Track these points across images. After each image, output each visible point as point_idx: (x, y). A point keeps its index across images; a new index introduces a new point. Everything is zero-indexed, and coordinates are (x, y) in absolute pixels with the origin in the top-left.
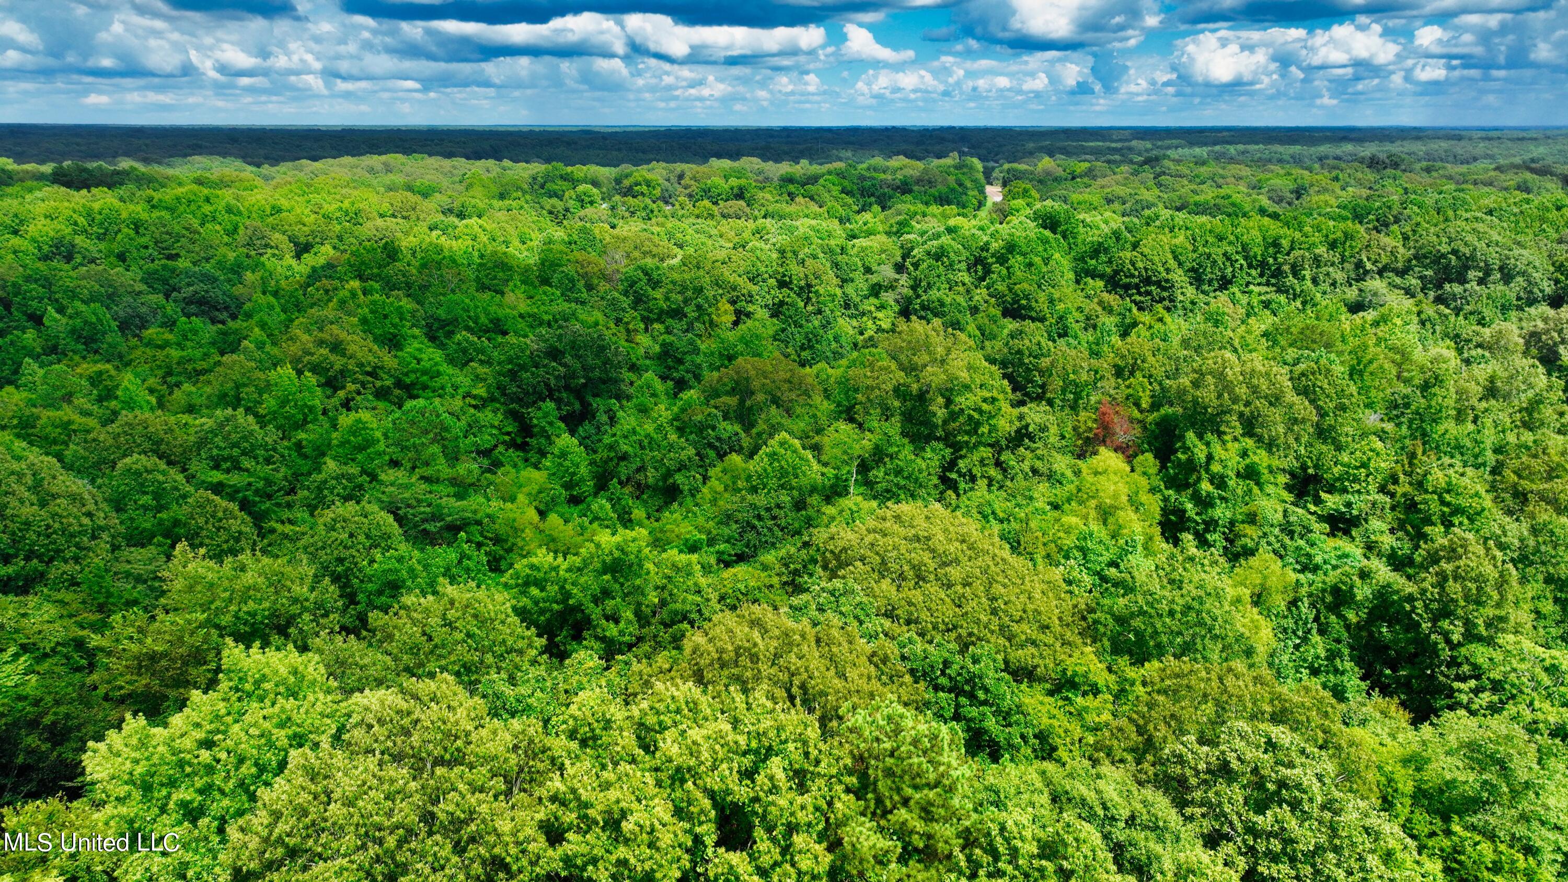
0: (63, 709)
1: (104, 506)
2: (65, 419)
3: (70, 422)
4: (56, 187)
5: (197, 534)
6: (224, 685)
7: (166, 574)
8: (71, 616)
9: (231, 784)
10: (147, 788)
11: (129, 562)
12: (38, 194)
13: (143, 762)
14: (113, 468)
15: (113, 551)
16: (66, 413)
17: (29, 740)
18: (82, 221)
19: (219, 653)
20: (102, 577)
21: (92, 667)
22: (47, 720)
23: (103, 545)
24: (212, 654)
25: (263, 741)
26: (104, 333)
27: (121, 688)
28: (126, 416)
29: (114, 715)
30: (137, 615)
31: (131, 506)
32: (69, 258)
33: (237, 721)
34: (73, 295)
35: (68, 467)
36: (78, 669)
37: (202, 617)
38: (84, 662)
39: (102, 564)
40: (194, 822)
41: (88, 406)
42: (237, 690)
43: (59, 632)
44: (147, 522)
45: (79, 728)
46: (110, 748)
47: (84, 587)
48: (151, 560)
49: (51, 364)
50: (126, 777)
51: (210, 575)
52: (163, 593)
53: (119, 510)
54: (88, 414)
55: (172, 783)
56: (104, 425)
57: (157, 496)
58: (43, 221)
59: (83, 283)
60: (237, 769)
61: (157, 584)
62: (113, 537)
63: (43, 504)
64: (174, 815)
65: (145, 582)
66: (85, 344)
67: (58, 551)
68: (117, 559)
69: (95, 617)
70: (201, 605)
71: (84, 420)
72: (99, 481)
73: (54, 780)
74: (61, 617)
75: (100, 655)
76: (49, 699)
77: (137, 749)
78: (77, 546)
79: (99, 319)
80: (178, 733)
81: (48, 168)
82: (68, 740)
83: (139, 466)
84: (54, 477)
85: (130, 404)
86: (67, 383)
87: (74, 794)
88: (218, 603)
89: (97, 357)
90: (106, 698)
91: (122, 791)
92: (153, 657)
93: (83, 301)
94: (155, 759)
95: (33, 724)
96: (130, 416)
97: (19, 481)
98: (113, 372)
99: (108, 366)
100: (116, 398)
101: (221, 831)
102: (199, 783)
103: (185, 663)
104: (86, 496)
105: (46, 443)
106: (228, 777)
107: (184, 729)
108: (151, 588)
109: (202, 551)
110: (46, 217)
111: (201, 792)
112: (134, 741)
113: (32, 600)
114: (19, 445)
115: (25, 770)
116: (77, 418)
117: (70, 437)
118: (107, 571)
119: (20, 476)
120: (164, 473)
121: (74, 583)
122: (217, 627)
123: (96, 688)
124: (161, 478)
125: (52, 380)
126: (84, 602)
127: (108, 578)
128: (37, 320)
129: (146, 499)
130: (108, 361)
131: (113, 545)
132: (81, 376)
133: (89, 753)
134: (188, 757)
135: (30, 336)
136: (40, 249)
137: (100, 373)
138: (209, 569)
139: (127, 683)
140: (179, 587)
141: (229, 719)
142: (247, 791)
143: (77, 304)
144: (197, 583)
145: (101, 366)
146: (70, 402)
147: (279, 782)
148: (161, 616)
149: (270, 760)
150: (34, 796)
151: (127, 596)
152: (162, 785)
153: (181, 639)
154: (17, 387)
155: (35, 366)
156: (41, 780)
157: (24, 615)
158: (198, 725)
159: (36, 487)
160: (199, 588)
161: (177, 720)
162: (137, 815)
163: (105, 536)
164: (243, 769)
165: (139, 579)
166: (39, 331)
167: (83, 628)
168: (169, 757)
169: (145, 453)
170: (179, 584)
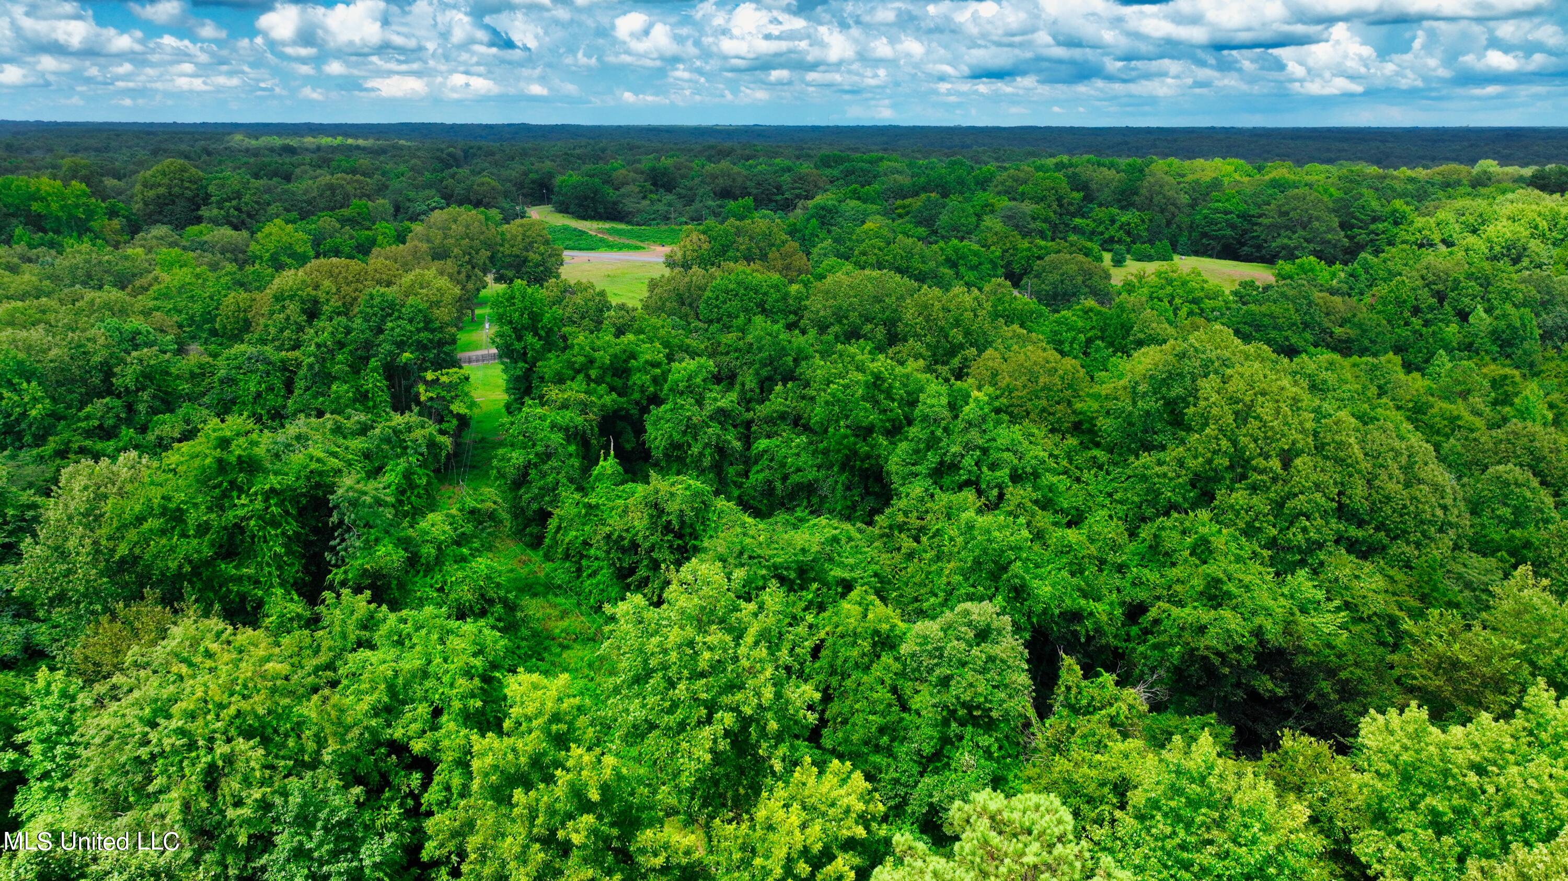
0: (1359, 672)
1: (1462, 505)
2: (1456, 413)
3: (1458, 417)
4: (1529, 189)
5: (1546, 564)
6: (1519, 722)
7: (1497, 590)
8: (1394, 594)
9: (1489, 821)
10: (1406, 779)
11: (1465, 566)
12: (1510, 196)
13: (1411, 752)
14: (1483, 471)
15: (1453, 550)
16: (1459, 408)
17: (1324, 684)
18: (1544, 225)
19: (1523, 691)
20: (1435, 570)
21: (1395, 647)
22: (1343, 675)
23: (1447, 541)
24: (1517, 688)
25: (1540, 798)
26: (1523, 339)
27: (1415, 678)
28: (1515, 424)
29: (1399, 699)
30: (1455, 618)
31: (1487, 513)
32: (1516, 261)
33: (1518, 764)
34: (1507, 296)
35: (1441, 459)
36: (1383, 644)
37: (1519, 647)
38: (1390, 640)
39: (1439, 557)
40: (1439, 834)
41: (1481, 406)
42: (1531, 733)
43: (1379, 603)
44: (1497, 534)
45: (1366, 695)
46: (1387, 723)
47: (1415, 572)
48: (1487, 572)
49: (1461, 359)
50: (1391, 757)
51: (1544, 609)
52: (1488, 608)
53: (1474, 512)
54: (1479, 414)
55: (1430, 787)
56: (1490, 427)
57: (1517, 511)
58: (1505, 222)
59: (1522, 286)
60: (1500, 810)
61: (1484, 597)
62: (1459, 536)
63: (1407, 485)
64: (1421, 817)
65: (1474, 590)
66: (1501, 346)
67: (1405, 532)
68: (1454, 559)
69: (1415, 603)
70: (1524, 635)
71: (1472, 418)
72: (1465, 480)
73: (1330, 729)
74: (1386, 591)
75: (1407, 639)
76: (1351, 657)
77: (1410, 738)
78: (1424, 533)
79: (1524, 325)
80: (1454, 743)
81: (1528, 172)
82: (1354, 700)
83: (1510, 477)
84: (1426, 464)
85: (1524, 414)
86: (1469, 380)
87: (1342, 750)
88: (1542, 640)
89: (1508, 362)
90: (1398, 681)
91: (1386, 767)
92: (1455, 664)
93: (1514, 305)
94: (1424, 755)
95: (1331, 673)
96: (1520, 425)
97: (1394, 459)
98: (1518, 379)
99: (1516, 373)
100: (1512, 405)
101: (1461, 859)
102: (1456, 801)
103: (1484, 684)
104: (1448, 490)
105: (1430, 431)
106: (1488, 813)
107: (1461, 743)
108: (1478, 600)
109: (1545, 582)
110: (1509, 218)
111: (1454, 810)
112: (1410, 729)
113: (1368, 567)
114: (1407, 426)
115: (1311, 707)
116: (1466, 415)
117: (1453, 430)
118: (1441, 566)
119: (1398, 454)
120: (1533, 491)
121: (1408, 565)
122: (1532, 663)
123: (1392, 668)
124: (1528, 495)
125: (1458, 374)
126: (1410, 586)
127: (1440, 573)
128: (1463, 316)
129: (1506, 512)
130: (1517, 367)
131: (1455, 544)
132: (1485, 376)
133: (1367, 719)
134: (1455, 770)
135: (1452, 330)
136: (1491, 249)
137: (1505, 377)
138: (1546, 602)
139: (1420, 676)
140: (1506, 607)
141: (1511, 758)
142: (1503, 838)
143: (1508, 307)
144: (1526, 611)
145: (1508, 371)
146: (1465, 399)
147: (1541, 849)
148: (1477, 628)
149: (1541, 822)
150: (1312, 733)
151: (1450, 595)
152: (1421, 782)
153: (1488, 660)
154: (1423, 375)
155: (1446, 359)
156: (1320, 724)
157: (1357, 577)
158: (1476, 746)
159: (1407, 469)
160: (1527, 617)
161: (1457, 731)
162: (1388, 796)
163: (1452, 533)
164: (1507, 814)
165: (1468, 585)
166: (1462, 327)
167: (1401, 609)
168: (1437, 761)
169: (1521, 466)
170: (1507, 605)
